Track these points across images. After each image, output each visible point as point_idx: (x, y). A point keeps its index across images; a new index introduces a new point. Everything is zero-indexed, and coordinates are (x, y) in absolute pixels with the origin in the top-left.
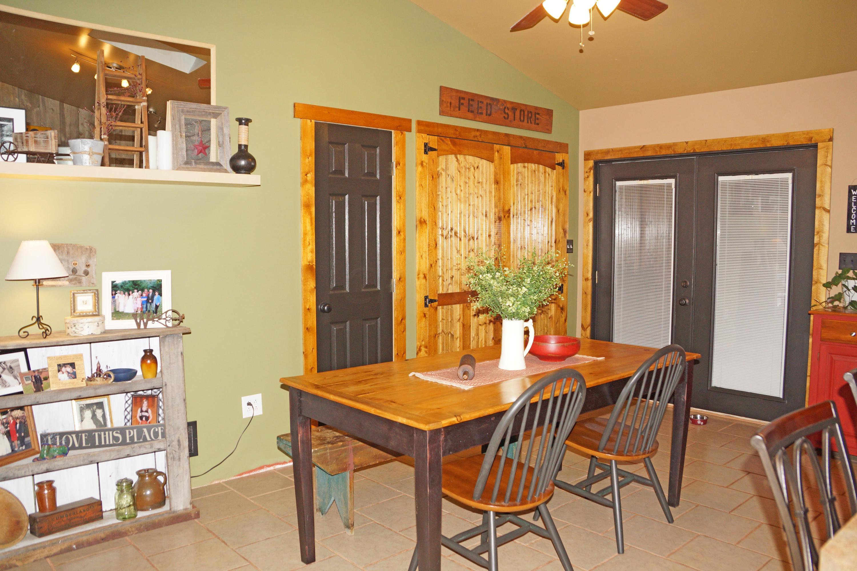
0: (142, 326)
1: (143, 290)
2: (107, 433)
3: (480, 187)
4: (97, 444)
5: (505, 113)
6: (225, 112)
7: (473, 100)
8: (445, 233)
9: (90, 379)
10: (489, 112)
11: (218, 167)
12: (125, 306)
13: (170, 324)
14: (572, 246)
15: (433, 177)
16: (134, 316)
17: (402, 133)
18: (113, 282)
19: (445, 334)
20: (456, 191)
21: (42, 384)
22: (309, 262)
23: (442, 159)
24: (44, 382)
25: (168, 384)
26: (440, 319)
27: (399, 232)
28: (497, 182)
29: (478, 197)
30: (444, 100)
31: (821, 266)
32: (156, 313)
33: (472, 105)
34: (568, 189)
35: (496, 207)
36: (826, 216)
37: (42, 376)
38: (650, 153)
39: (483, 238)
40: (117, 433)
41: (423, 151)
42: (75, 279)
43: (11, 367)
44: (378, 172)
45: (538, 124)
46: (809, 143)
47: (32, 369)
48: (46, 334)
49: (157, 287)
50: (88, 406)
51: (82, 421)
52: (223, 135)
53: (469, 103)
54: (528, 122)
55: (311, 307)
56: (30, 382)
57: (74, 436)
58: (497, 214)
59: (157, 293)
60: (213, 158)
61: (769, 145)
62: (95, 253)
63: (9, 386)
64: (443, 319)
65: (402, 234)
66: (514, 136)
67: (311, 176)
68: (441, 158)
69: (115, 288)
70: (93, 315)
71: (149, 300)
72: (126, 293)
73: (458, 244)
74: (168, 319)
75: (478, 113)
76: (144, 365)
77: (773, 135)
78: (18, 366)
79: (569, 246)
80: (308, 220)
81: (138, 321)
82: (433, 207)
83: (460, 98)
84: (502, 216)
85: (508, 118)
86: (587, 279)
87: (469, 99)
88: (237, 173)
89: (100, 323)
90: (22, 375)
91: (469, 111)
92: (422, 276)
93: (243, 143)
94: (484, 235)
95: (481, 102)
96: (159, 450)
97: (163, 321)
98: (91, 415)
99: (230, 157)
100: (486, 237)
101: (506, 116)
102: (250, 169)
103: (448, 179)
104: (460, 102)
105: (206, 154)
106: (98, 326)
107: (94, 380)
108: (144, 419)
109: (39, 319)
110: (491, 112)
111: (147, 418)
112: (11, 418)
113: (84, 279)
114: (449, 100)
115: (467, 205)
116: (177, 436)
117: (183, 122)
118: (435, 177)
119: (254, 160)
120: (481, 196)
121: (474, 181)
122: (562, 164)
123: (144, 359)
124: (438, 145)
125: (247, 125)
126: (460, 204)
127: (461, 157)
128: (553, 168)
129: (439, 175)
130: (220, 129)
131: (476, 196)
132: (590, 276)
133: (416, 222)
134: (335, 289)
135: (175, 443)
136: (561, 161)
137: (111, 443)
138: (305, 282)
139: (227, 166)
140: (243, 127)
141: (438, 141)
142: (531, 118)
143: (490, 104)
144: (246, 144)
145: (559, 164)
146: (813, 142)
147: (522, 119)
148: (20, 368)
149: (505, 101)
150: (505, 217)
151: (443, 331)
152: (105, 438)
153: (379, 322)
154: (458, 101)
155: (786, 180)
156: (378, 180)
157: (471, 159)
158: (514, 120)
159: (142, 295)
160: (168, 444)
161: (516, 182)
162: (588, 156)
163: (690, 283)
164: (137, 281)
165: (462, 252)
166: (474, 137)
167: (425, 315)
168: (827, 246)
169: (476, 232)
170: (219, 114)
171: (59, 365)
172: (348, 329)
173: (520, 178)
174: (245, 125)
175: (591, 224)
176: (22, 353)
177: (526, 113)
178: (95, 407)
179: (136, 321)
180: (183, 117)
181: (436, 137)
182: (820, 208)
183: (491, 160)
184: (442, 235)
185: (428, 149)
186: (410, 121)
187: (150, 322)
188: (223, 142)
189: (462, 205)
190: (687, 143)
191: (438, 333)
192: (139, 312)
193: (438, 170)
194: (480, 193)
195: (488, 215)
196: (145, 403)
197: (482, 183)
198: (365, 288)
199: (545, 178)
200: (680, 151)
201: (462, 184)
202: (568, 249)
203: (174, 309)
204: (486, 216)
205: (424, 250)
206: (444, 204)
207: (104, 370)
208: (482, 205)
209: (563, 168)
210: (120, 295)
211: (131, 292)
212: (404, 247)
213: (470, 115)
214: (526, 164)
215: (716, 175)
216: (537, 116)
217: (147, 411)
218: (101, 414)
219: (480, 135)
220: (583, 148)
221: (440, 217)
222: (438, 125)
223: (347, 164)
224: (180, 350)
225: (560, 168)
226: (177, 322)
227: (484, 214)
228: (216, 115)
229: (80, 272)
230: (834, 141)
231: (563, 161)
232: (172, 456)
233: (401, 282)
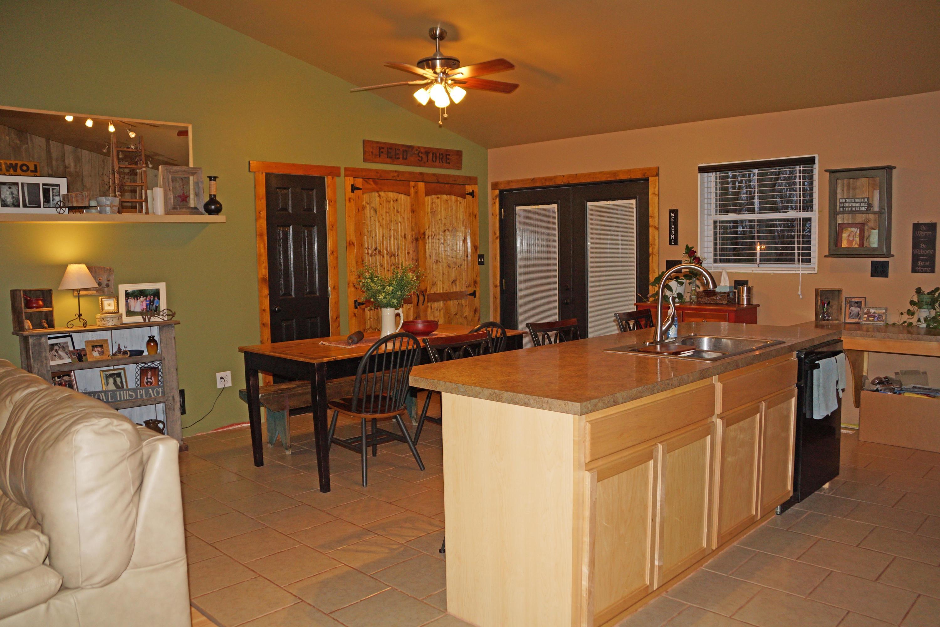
0: (147, 320)
1: (147, 296)
2: (125, 392)
3: (399, 215)
4: (118, 399)
5: (419, 156)
6: (200, 172)
7: (391, 149)
8: (370, 252)
9: (114, 355)
10: (405, 157)
11: (196, 210)
12: (135, 307)
13: (166, 319)
14: (483, 259)
15: (359, 210)
16: (141, 314)
17: (333, 178)
18: (126, 291)
19: (373, 329)
20: (378, 220)
21: (82, 358)
22: (263, 276)
23: (366, 197)
24: (83, 357)
25: (165, 358)
26: (368, 318)
27: (333, 252)
28: (413, 211)
29: (397, 223)
30: (367, 150)
31: (654, 270)
32: (156, 311)
33: (390, 153)
34: (478, 213)
35: (413, 230)
36: (656, 233)
37: (82, 353)
38: (538, 184)
39: (402, 255)
40: (131, 392)
41: (351, 190)
42: (100, 290)
43: (63, 347)
44: (315, 207)
45: (449, 163)
46: (644, 177)
47: (76, 348)
48: (85, 325)
49: (156, 294)
50: (111, 375)
51: (107, 385)
52: (199, 188)
53: (388, 151)
54: (440, 162)
55: (266, 308)
56: (75, 356)
57: (103, 394)
58: (414, 236)
59: (156, 298)
60: (192, 204)
61: (618, 179)
62: (113, 271)
63: (63, 359)
64: (370, 318)
65: (334, 253)
66: (428, 174)
67: (264, 214)
68: (365, 195)
69: (128, 295)
70: (115, 313)
71: (151, 303)
72: (135, 299)
73: (382, 260)
74: (164, 315)
75: (395, 158)
76: (149, 346)
77: (621, 170)
78: (68, 346)
79: (481, 260)
80: (262, 245)
81: (144, 317)
82: (360, 232)
83: (380, 148)
84: (419, 237)
85: (421, 161)
86: (496, 286)
87: (388, 148)
88: (209, 215)
89: (120, 318)
90: (70, 352)
91: (388, 157)
92: (351, 285)
93: (213, 193)
94: (404, 253)
95: (398, 149)
96: (160, 402)
97: (161, 317)
98: (113, 381)
99: (204, 203)
100: (405, 254)
101: (420, 159)
102: (218, 211)
103: (372, 210)
104: (380, 150)
105: (187, 202)
106: (119, 320)
107: (116, 355)
108: (149, 384)
109: (80, 315)
110: (407, 157)
111: (151, 383)
112: (63, 381)
113: (106, 289)
114: (371, 150)
115: (388, 229)
116: (172, 394)
117: (170, 180)
118: (361, 209)
119: (221, 205)
120: (400, 222)
121: (393, 211)
122: (472, 194)
123: (148, 343)
124: (362, 185)
125: (215, 181)
126: (383, 229)
127: (382, 194)
128: (464, 198)
129: (364, 208)
130: (197, 184)
131: (395, 222)
132: (498, 283)
133: (346, 244)
134: (284, 295)
135: (171, 398)
136: (471, 191)
137: (128, 398)
138: (260, 290)
139: (202, 210)
140: (213, 182)
141: (362, 182)
142: (442, 159)
143: (406, 151)
144: (215, 194)
145: (469, 194)
146: (646, 177)
147: (434, 159)
148: (68, 348)
149: (419, 147)
150: (421, 237)
151: (371, 327)
152: (124, 395)
153: (319, 320)
154: (378, 150)
155: (631, 205)
156: (315, 214)
157: (391, 195)
158: (428, 161)
159: (146, 300)
160: (166, 399)
161: (431, 210)
162: (495, 186)
163: (570, 286)
164: (142, 290)
165: (385, 266)
166: (393, 177)
167: (355, 315)
168: (658, 255)
169: (396, 250)
170: (196, 173)
171: (93, 346)
172: (294, 324)
173: (434, 206)
174: (214, 181)
175: (498, 241)
176: (70, 338)
177: (438, 155)
178: (115, 376)
179: (143, 317)
180: (170, 177)
181: (361, 179)
182: (652, 226)
183: (408, 194)
184: (368, 254)
185: (354, 188)
186: (339, 168)
187: (152, 318)
188: (199, 193)
189: (384, 230)
190: (563, 176)
191: (367, 328)
192: (145, 311)
193: (363, 203)
194: (400, 220)
195: (406, 237)
196: (150, 373)
197: (401, 212)
198: (306, 295)
199: (457, 206)
200: (559, 182)
201: (384, 214)
202: (479, 262)
203: (169, 308)
204: (405, 237)
205: (353, 265)
206: (369, 230)
207: (123, 348)
208: (401, 229)
209: (473, 197)
210: (131, 300)
211: (138, 298)
212: (337, 263)
213: (389, 160)
214: (439, 196)
215: (585, 201)
216: (448, 156)
217: (151, 379)
218: (120, 381)
219: (398, 176)
220: (491, 180)
221: (366, 240)
222: (362, 170)
223: (290, 203)
224: (173, 335)
225: (471, 197)
226: (171, 317)
227: (403, 236)
228: (193, 174)
229: (104, 285)
230: (660, 176)
231: (473, 191)
232: (169, 407)
233: (335, 289)
